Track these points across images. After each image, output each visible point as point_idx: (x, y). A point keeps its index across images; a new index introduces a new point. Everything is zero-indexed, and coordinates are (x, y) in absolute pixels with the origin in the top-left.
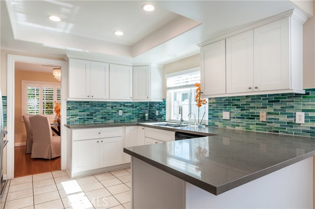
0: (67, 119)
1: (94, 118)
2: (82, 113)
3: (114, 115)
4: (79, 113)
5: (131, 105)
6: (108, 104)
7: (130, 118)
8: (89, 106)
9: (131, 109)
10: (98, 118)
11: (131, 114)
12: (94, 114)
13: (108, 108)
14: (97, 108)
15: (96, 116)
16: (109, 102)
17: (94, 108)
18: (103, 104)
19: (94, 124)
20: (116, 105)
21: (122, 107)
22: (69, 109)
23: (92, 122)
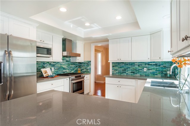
0: (112, 72)
1: (127, 72)
2: (120, 69)
3: (140, 71)
4: (118, 69)
5: (155, 64)
6: (136, 64)
7: (153, 74)
8: (124, 65)
9: (155, 67)
10: (129, 72)
11: (154, 71)
12: (126, 70)
13: (135, 66)
14: (128, 66)
15: (128, 71)
16: (136, 63)
17: (126, 66)
18: (132, 64)
19: (127, 76)
20: (141, 64)
21: (147, 66)
22: (113, 66)
23: (125, 74)
